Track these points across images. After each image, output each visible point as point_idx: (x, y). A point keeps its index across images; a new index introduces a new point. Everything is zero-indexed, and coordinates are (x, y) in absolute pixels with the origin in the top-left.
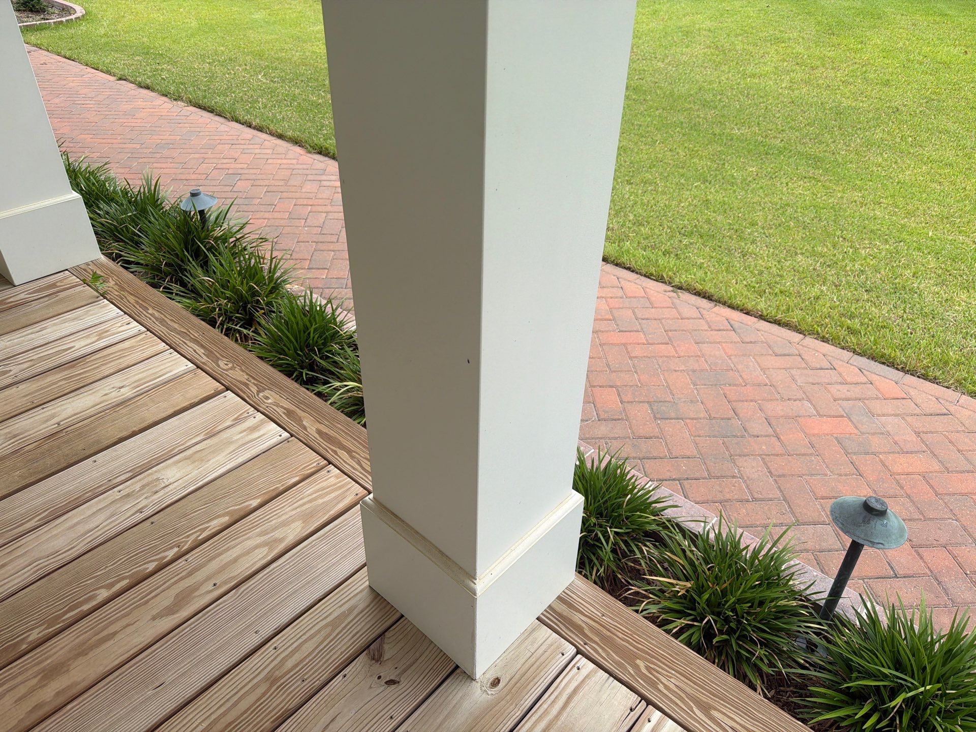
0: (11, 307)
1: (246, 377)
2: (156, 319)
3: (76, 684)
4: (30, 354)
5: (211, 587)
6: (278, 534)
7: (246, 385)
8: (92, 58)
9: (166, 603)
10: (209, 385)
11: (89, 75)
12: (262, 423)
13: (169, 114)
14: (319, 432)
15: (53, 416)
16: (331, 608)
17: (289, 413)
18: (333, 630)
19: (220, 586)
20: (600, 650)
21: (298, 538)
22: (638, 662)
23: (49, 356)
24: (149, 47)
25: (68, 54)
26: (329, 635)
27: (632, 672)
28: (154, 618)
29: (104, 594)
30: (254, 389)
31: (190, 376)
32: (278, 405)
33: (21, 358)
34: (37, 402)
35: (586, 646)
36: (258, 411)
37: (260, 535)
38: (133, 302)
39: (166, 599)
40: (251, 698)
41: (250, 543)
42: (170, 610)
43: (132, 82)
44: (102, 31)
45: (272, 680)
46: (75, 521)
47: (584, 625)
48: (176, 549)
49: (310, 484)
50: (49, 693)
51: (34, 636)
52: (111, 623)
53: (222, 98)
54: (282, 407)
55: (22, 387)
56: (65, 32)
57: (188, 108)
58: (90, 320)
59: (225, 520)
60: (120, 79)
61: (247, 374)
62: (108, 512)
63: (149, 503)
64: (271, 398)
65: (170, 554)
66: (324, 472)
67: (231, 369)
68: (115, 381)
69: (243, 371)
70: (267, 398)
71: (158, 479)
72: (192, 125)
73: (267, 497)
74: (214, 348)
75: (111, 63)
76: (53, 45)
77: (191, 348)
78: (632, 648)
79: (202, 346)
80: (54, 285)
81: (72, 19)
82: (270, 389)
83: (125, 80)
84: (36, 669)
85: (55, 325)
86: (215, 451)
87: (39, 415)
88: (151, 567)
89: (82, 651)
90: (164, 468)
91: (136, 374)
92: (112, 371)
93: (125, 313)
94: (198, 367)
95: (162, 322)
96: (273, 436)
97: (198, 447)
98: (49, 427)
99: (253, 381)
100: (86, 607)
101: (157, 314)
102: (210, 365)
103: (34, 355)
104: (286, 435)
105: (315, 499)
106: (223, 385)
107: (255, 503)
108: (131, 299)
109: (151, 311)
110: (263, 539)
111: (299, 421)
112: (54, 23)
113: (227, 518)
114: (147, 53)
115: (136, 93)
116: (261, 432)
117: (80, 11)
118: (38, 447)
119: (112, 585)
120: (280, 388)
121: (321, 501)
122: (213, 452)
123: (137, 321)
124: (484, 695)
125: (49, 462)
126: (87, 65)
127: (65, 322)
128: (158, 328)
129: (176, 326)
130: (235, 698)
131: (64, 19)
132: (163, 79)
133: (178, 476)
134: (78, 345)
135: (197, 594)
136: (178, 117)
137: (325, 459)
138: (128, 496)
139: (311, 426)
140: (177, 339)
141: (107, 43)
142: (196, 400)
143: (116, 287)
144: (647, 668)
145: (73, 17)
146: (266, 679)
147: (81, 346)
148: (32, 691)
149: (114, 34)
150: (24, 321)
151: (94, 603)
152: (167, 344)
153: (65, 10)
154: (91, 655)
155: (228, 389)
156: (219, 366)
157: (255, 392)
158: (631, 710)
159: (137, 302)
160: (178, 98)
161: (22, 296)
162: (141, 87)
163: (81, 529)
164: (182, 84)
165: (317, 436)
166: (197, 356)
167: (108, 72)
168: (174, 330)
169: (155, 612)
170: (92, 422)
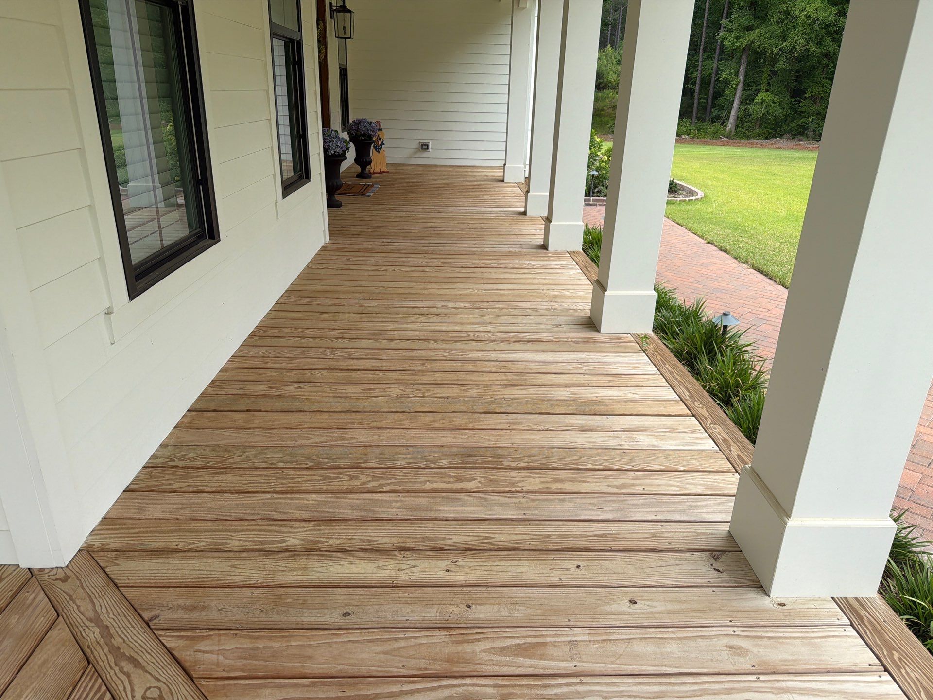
0: (595, 342)
1: (708, 414)
2: (668, 370)
3: (565, 489)
4: (596, 364)
5: (641, 488)
6: (688, 486)
7: (706, 418)
8: (696, 226)
9: (617, 484)
10: (684, 410)
11: (689, 237)
12: (706, 438)
13: (734, 271)
14: (738, 456)
15: (596, 393)
16: (702, 528)
17: (724, 440)
18: (698, 536)
19: (646, 491)
20: (868, 633)
21: (698, 493)
22: (894, 652)
23: (604, 368)
24: (739, 225)
25: (680, 221)
26: (694, 536)
27: (885, 654)
28: (608, 486)
29: (590, 466)
30: (709, 422)
31: (675, 402)
32: (720, 434)
33: (590, 365)
34: (590, 385)
35: (859, 626)
36: (706, 432)
37: (678, 482)
38: (659, 358)
39: (619, 482)
40: (641, 536)
41: (672, 483)
42: (617, 487)
43: (716, 246)
44: (710, 210)
45: (654, 535)
46: (589, 436)
47: (865, 617)
48: (631, 467)
49: (719, 475)
50: (554, 486)
51: (556, 465)
52: (589, 478)
53: (779, 267)
54: (722, 436)
55: (586, 376)
56: (684, 207)
57: (749, 270)
58: (631, 360)
59: (663, 468)
60: (709, 243)
61: (709, 413)
62: (605, 439)
63: (626, 444)
64: (717, 430)
65: (627, 467)
66: (731, 474)
67: (701, 408)
68: (633, 390)
69: (707, 411)
70: (715, 428)
71: (635, 437)
72: (746, 281)
73: (690, 469)
74: (695, 395)
75: (707, 231)
76: (673, 214)
77: (682, 390)
78: (895, 645)
79: (689, 392)
80: (620, 338)
81: (692, 200)
82: (719, 425)
83: (712, 244)
84: (552, 476)
85: (613, 356)
86: (671, 439)
87: (590, 390)
88: (616, 467)
89: (573, 480)
90: (640, 434)
91: (644, 391)
92: (633, 385)
93: (652, 362)
94: (681, 400)
95: (671, 373)
96: (710, 446)
97: (663, 434)
98: (593, 396)
99: (711, 417)
100: (580, 467)
101: (670, 368)
102: (689, 401)
103: (597, 365)
104: (717, 448)
105: (718, 483)
106: (692, 413)
107: (682, 468)
108: (659, 357)
109: (667, 366)
110: (678, 484)
111: (729, 446)
112: (680, 200)
113: (664, 467)
114: (736, 229)
115: (716, 253)
116: (702, 442)
117: (700, 194)
118: (584, 402)
119: (596, 465)
120: (726, 427)
121: (721, 485)
122: (670, 439)
123: (657, 368)
124: (771, 605)
125: (587, 410)
126: (690, 230)
127: (619, 356)
128: (667, 375)
129: (678, 377)
130: (632, 532)
131: (687, 199)
132: (740, 247)
133: (647, 440)
134: (620, 368)
135: (633, 487)
136: (739, 274)
137: (735, 469)
138: (617, 437)
139: (735, 451)
140: (676, 383)
141: (710, 218)
142: (673, 414)
143: (653, 349)
144: (900, 659)
145: (694, 198)
146: (652, 533)
147: (621, 369)
148: (547, 482)
149: (718, 212)
150: (598, 349)
151: (585, 467)
152: (669, 384)
153: (691, 193)
154: (576, 483)
155: (693, 416)
156: (694, 404)
157: (709, 423)
158: (870, 665)
159: (661, 360)
160: (745, 262)
161: (602, 338)
162: (721, 250)
163: (590, 440)
164: (752, 252)
165: (736, 457)
166: (684, 395)
167: (702, 237)
168: (677, 379)
169: (610, 484)
170: (613, 402)
